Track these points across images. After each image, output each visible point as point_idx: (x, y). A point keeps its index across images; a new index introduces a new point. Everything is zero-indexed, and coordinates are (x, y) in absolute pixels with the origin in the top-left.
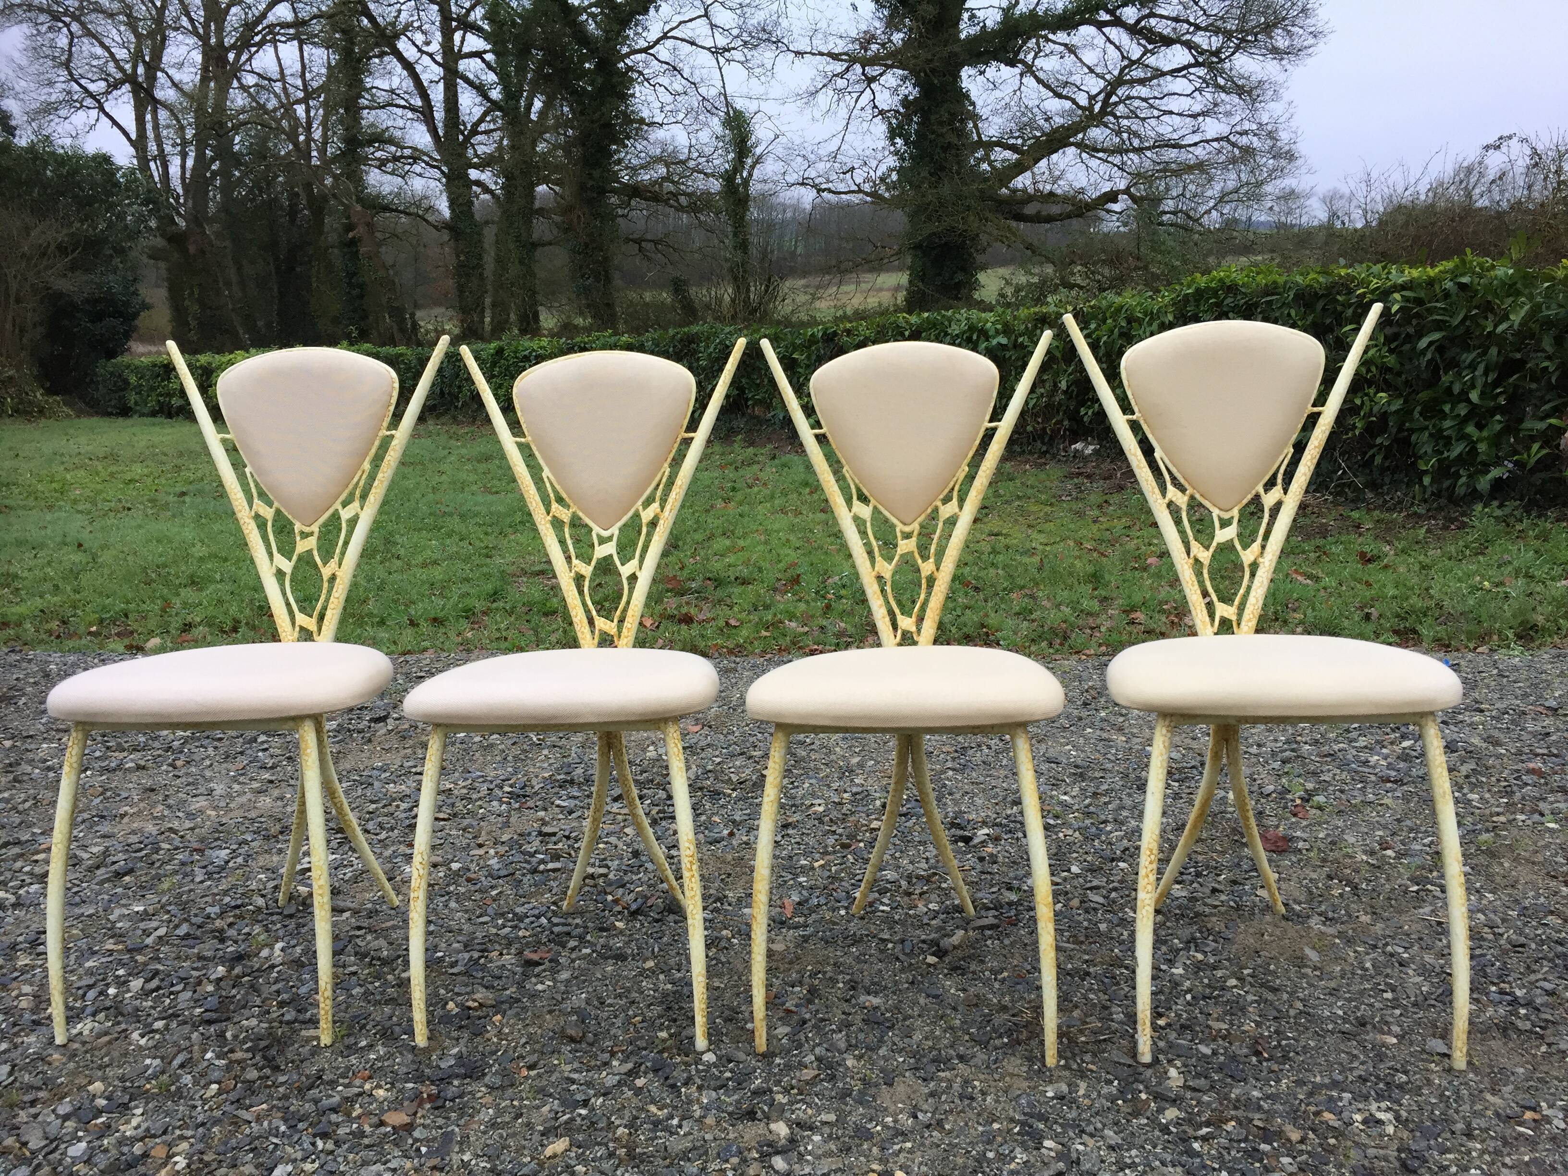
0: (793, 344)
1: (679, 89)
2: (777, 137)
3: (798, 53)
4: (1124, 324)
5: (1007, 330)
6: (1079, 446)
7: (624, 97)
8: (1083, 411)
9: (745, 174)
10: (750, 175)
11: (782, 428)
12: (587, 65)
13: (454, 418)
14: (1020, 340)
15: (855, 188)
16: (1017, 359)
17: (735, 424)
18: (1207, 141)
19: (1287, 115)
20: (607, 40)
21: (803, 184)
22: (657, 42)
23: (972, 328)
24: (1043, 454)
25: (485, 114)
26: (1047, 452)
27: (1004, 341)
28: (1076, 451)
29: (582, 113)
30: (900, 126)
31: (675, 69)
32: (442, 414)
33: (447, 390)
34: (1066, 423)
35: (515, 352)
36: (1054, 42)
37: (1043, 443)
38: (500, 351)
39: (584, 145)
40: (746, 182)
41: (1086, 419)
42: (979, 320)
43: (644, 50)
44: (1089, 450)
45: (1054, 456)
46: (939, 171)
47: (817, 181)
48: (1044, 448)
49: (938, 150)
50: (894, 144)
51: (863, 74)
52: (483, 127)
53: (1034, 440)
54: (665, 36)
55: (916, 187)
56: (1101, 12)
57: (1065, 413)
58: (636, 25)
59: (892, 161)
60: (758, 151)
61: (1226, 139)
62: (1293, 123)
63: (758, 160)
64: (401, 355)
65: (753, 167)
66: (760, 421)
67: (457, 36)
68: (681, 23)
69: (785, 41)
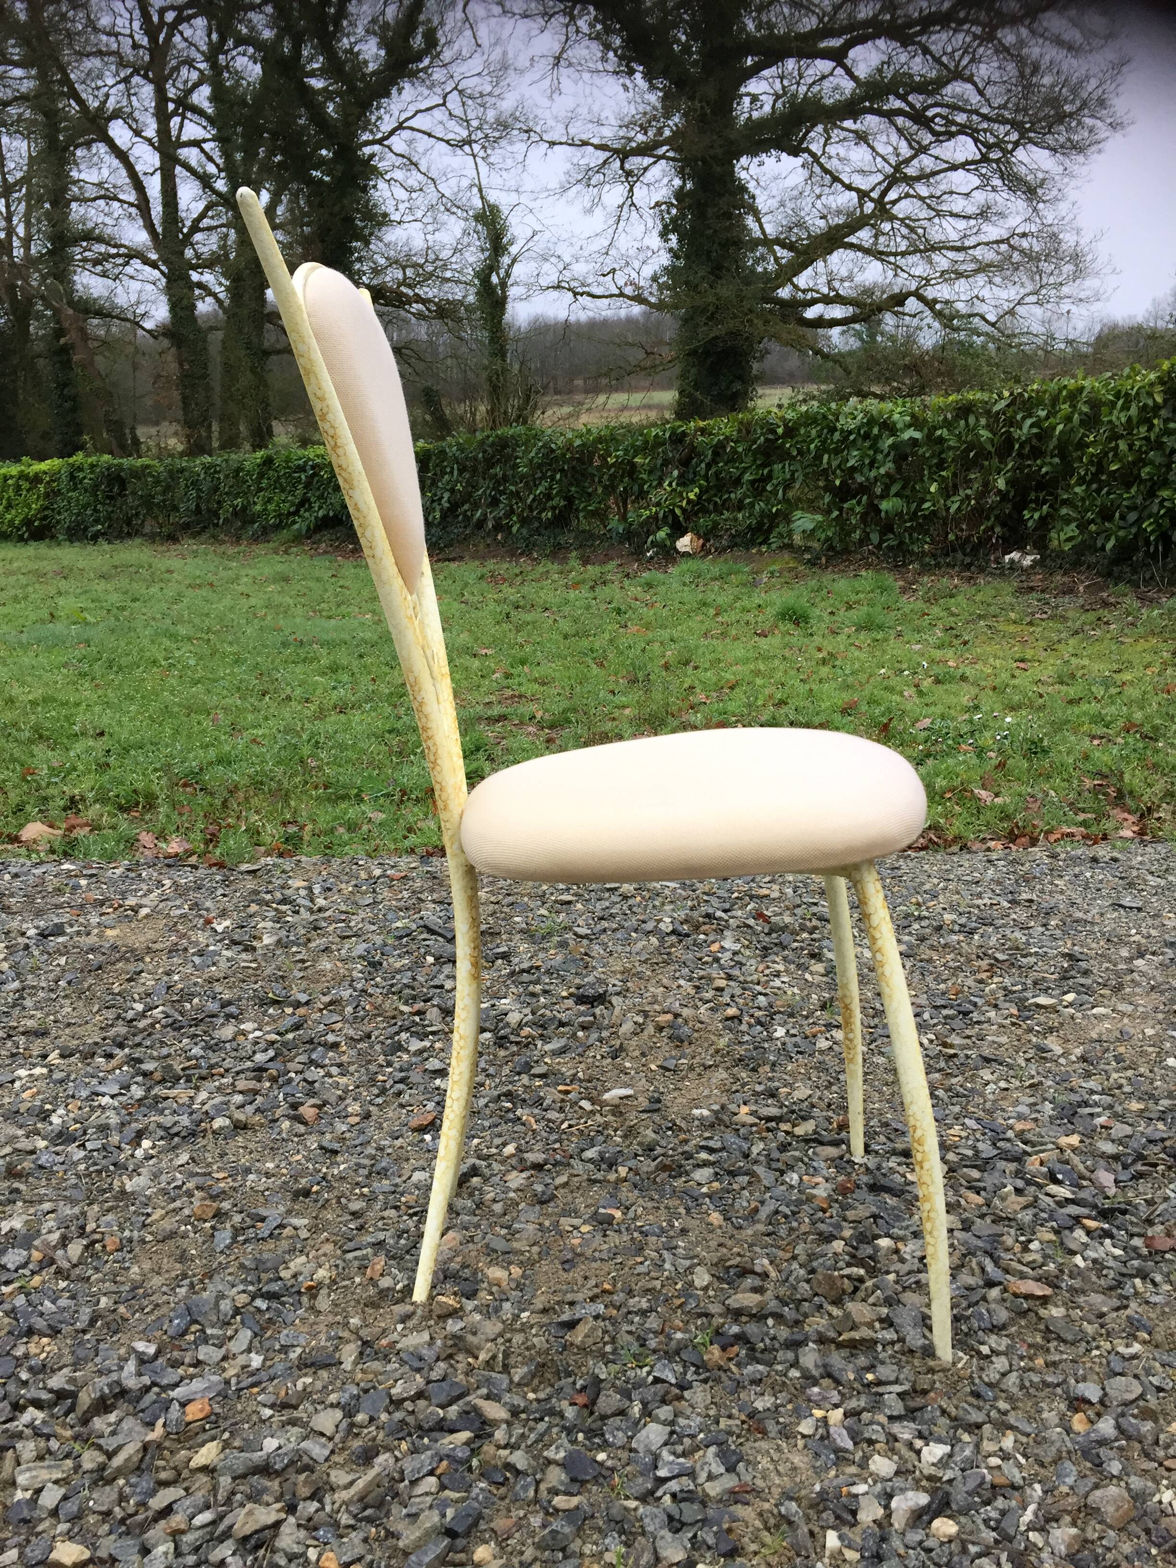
0: (633, 446)
1: (416, 185)
2: (535, 233)
3: (552, 144)
4: (1085, 409)
5: (916, 422)
6: (1016, 555)
7: (365, 189)
8: (1026, 514)
9: (502, 272)
10: (508, 275)
11: (621, 543)
12: (324, 152)
13: (213, 536)
14: (939, 432)
15: (617, 292)
16: (932, 456)
17: (562, 540)
18: (987, 244)
19: (1071, 216)
20: (347, 124)
21: (558, 287)
22: (392, 133)
23: (871, 421)
24: (968, 567)
25: (208, 208)
26: (970, 565)
27: (917, 435)
28: (1012, 561)
29: (321, 205)
30: (674, 220)
31: (412, 163)
32: (199, 533)
33: (203, 507)
34: (998, 529)
35: (287, 462)
36: (843, 129)
37: (965, 555)
38: (268, 462)
39: (322, 241)
40: (503, 284)
41: (1030, 523)
42: (880, 413)
43: (380, 142)
44: (1028, 561)
45: (982, 570)
46: (717, 271)
47: (573, 284)
48: (968, 560)
49: (716, 246)
50: (667, 241)
51: (622, 167)
52: (206, 222)
53: (954, 550)
54: (400, 127)
55: (693, 287)
56: (891, 97)
57: (997, 517)
58: (378, 108)
59: (665, 259)
60: (514, 250)
61: (1005, 241)
62: (1075, 224)
63: (514, 261)
64: (148, 467)
65: (511, 266)
66: (590, 536)
67: (175, 121)
68: (417, 112)
69: (538, 129)
